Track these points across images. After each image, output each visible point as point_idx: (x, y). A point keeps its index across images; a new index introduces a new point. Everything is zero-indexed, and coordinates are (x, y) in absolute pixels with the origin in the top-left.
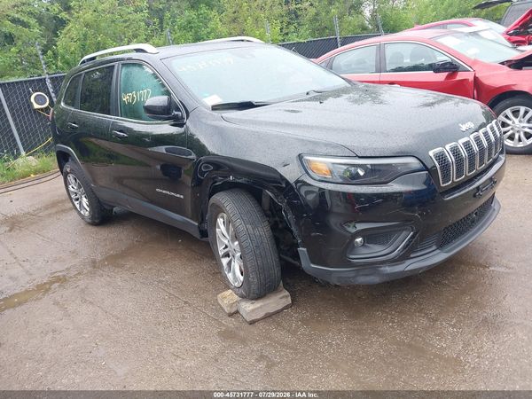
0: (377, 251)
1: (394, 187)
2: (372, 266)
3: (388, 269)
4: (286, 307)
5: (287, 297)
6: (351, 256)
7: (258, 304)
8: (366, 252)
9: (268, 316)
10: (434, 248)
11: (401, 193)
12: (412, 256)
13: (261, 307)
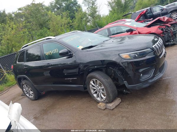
0: (146, 76)
1: (147, 57)
2: (146, 81)
3: (150, 81)
4: (120, 103)
5: (120, 99)
6: (141, 80)
7: (113, 104)
8: (144, 77)
9: (116, 107)
10: (159, 73)
11: (150, 58)
12: (155, 76)
13: (114, 104)
